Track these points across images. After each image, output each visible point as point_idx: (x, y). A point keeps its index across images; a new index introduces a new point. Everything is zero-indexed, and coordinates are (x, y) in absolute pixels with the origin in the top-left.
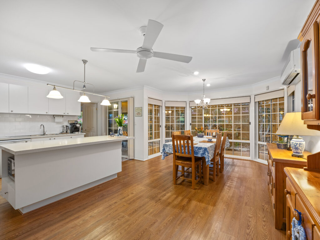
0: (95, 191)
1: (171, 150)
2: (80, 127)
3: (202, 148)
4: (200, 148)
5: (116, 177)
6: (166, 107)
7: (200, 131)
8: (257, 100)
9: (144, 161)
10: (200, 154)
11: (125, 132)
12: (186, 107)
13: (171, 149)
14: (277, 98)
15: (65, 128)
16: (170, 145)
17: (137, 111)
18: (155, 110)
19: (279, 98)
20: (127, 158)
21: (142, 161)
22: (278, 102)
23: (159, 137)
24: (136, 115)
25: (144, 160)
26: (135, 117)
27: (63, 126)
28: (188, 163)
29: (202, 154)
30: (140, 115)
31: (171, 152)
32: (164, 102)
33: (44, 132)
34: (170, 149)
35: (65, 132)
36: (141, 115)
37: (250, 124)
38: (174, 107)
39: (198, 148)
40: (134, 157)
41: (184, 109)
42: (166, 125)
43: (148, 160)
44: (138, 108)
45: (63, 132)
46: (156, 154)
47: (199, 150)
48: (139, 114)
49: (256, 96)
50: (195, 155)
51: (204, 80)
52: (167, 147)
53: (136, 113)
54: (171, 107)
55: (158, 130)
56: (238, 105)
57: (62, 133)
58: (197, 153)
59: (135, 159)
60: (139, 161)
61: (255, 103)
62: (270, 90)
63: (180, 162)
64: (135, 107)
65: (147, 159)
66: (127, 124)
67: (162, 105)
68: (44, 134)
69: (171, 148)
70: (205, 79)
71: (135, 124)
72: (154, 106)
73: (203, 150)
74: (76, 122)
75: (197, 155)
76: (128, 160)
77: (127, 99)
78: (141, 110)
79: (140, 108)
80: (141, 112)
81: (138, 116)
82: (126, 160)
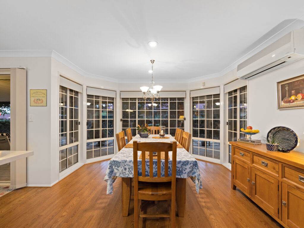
1: (127, 173)
3: (190, 163)
4: (186, 163)
6: (89, 96)
7: (145, 129)
8: (191, 96)
10: (185, 173)
11: (5, 134)
12: (116, 98)
13: (128, 170)
14: (212, 95)
16: (126, 161)
17: (34, 95)
18: (71, 98)
19: (214, 95)
20: (7, 187)
22: (213, 99)
23: (77, 140)
24: (33, 104)
25: (51, 185)
26: (30, 108)
28: (165, 192)
29: (188, 173)
30: (41, 105)
31: (127, 176)
32: (85, 88)
34: (125, 169)
36: (44, 104)
37: (185, 120)
38: (99, 96)
39: (181, 164)
40: (27, 182)
41: (113, 100)
42: (88, 121)
43: (59, 182)
44: (37, 91)
46: (72, 166)
47: (184, 167)
48: (39, 102)
49: (191, 92)
50: (177, 177)
51: (152, 62)
52: (118, 167)
53: (31, 100)
54: (95, 96)
55: (77, 128)
56: (174, 99)
58: (180, 172)
59: (29, 185)
60: (40, 190)
61: (190, 98)
62: (206, 86)
63: (148, 194)
64: (29, 88)
65: (57, 181)
66: (9, 119)
67: (82, 92)
69: (127, 167)
70: (154, 61)
71: (29, 120)
72: (68, 92)
73: (192, 165)
75: (180, 175)
76: (10, 191)
77: (10, 71)
78: (44, 94)
79: (41, 91)
80: (46, 98)
81: (37, 105)
82: (5, 194)
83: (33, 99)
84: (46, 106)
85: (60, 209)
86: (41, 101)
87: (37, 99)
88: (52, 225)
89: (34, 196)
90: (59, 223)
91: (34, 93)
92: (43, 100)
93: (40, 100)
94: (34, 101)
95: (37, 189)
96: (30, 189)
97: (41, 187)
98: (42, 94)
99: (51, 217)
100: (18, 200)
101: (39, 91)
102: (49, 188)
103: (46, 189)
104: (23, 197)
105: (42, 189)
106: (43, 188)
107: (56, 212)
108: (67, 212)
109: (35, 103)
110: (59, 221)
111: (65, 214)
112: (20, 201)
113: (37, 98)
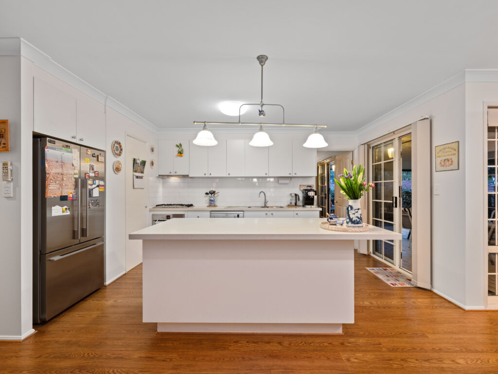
0: (268, 347)
2: (316, 197)
5: (340, 331)
9: (464, 310)
15: (294, 198)
17: (440, 154)
20: (410, 280)
21: (460, 308)
24: (439, 168)
25: (467, 308)
26: (435, 174)
27: (291, 194)
30: (450, 168)
33: (265, 202)
35: (294, 204)
36: (455, 166)
40: (432, 284)
43: (486, 311)
44: (444, 147)
45: (291, 203)
48: (447, 163)
53: (437, 161)
57: (289, 206)
60: (447, 305)
64: (434, 145)
68: (265, 206)
71: (435, 192)
74: (309, 188)
76: (411, 286)
77: (411, 128)
78: (455, 150)
79: (450, 146)
80: (457, 155)
81: (445, 168)
82: (405, 286)
83: (439, 160)
84: (458, 169)
85: (458, 349)
86: (450, 162)
87: (445, 160)
88: (432, 359)
89: (434, 307)
90: (444, 365)
91: (440, 151)
92: (453, 160)
93: (448, 161)
94: (441, 163)
95: (443, 300)
96: (435, 296)
97: (450, 302)
98: (451, 150)
99: (438, 348)
100: (413, 300)
101: (447, 146)
102: (460, 310)
103: (455, 308)
104: (420, 300)
105: (450, 305)
106: (453, 305)
107: (449, 349)
108: (467, 363)
109: (441, 166)
110: (445, 363)
111: (461, 363)
112: (414, 302)
113: (445, 158)
